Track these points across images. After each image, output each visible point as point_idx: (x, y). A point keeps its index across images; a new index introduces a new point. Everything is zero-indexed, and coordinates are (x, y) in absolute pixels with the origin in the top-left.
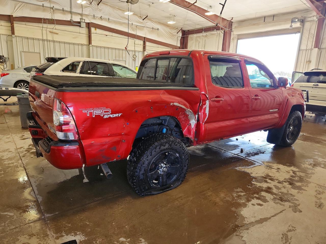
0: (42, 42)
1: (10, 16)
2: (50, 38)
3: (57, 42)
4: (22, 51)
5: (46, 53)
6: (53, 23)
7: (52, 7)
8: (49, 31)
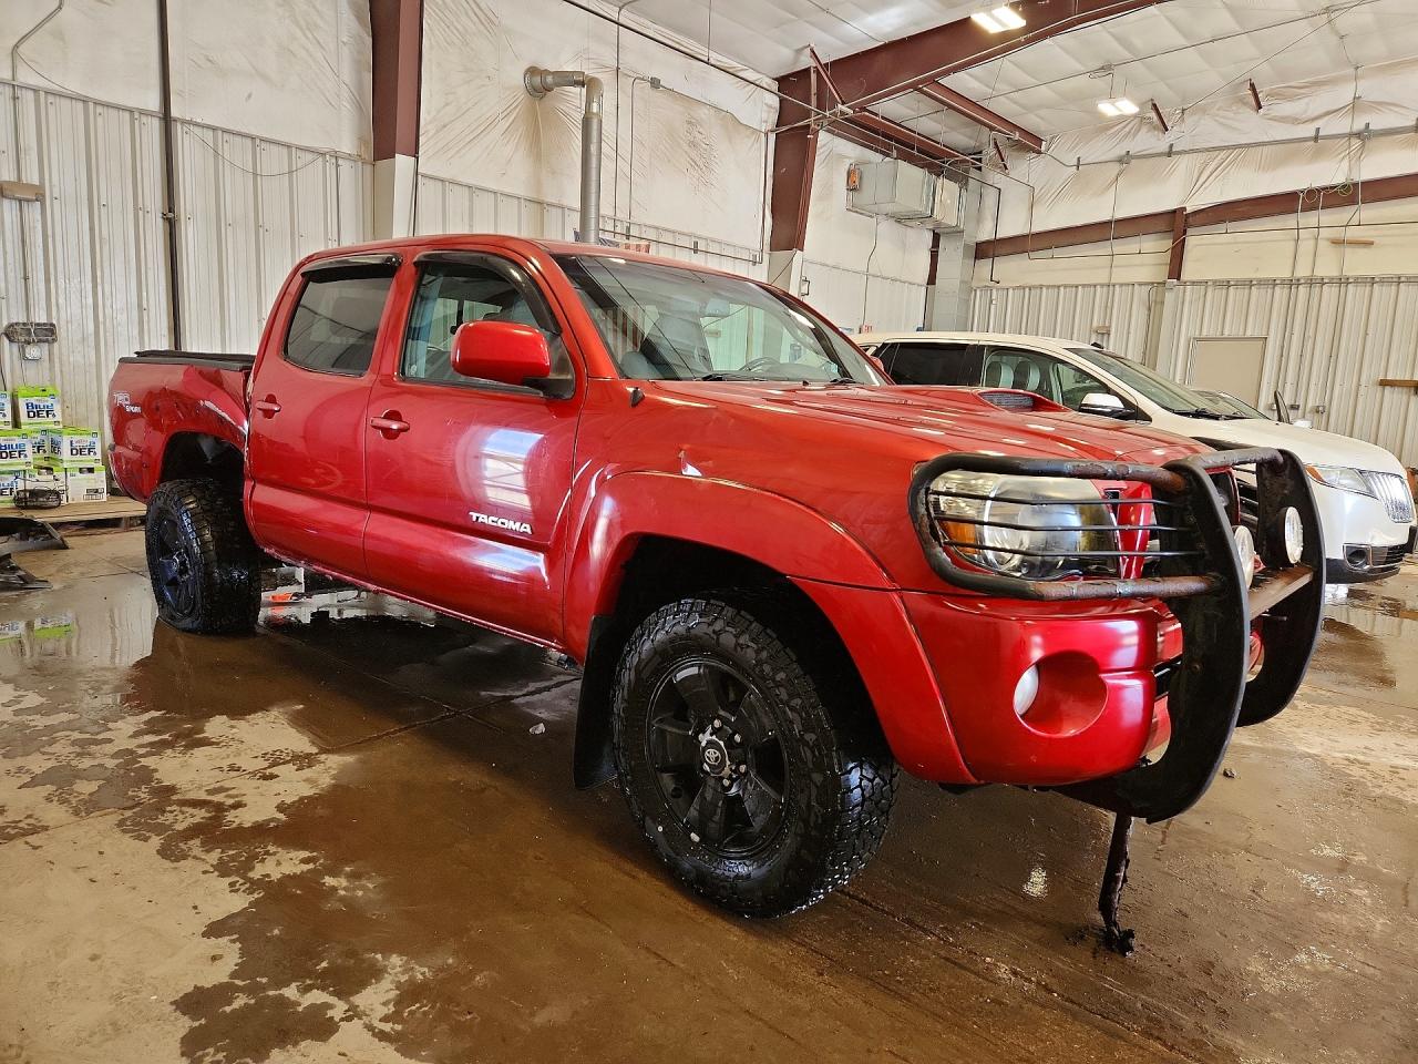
0: (1286, 291)
1: (1174, 211)
2: (1327, 268)
3: (1358, 281)
4: (1197, 335)
5: (1295, 338)
6: (1352, 201)
7: (1362, 126)
8: (1328, 239)
